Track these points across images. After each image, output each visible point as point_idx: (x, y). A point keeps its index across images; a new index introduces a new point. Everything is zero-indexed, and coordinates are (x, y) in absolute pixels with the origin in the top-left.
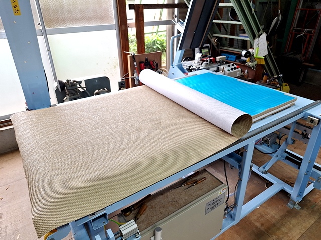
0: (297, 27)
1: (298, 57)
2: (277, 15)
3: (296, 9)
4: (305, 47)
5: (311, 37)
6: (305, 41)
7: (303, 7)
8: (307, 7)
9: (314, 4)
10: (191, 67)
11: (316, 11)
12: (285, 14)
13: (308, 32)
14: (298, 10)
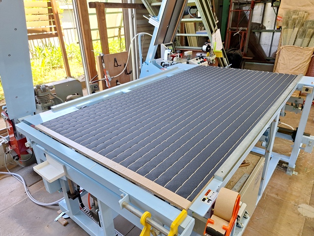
0: (232, 27)
3: (229, 11)
4: (241, 43)
5: (245, 34)
6: (241, 37)
7: (234, 9)
9: (242, 6)
10: (163, 63)
13: (242, 30)
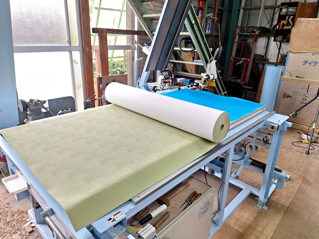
0: (235, 57)
1: (239, 81)
2: (218, 47)
3: (233, 42)
4: (243, 73)
5: (247, 65)
6: (243, 68)
7: (238, 40)
8: (242, 41)
9: (247, 38)
11: (248, 43)
12: (225, 45)
13: (245, 61)
14: (235, 42)
